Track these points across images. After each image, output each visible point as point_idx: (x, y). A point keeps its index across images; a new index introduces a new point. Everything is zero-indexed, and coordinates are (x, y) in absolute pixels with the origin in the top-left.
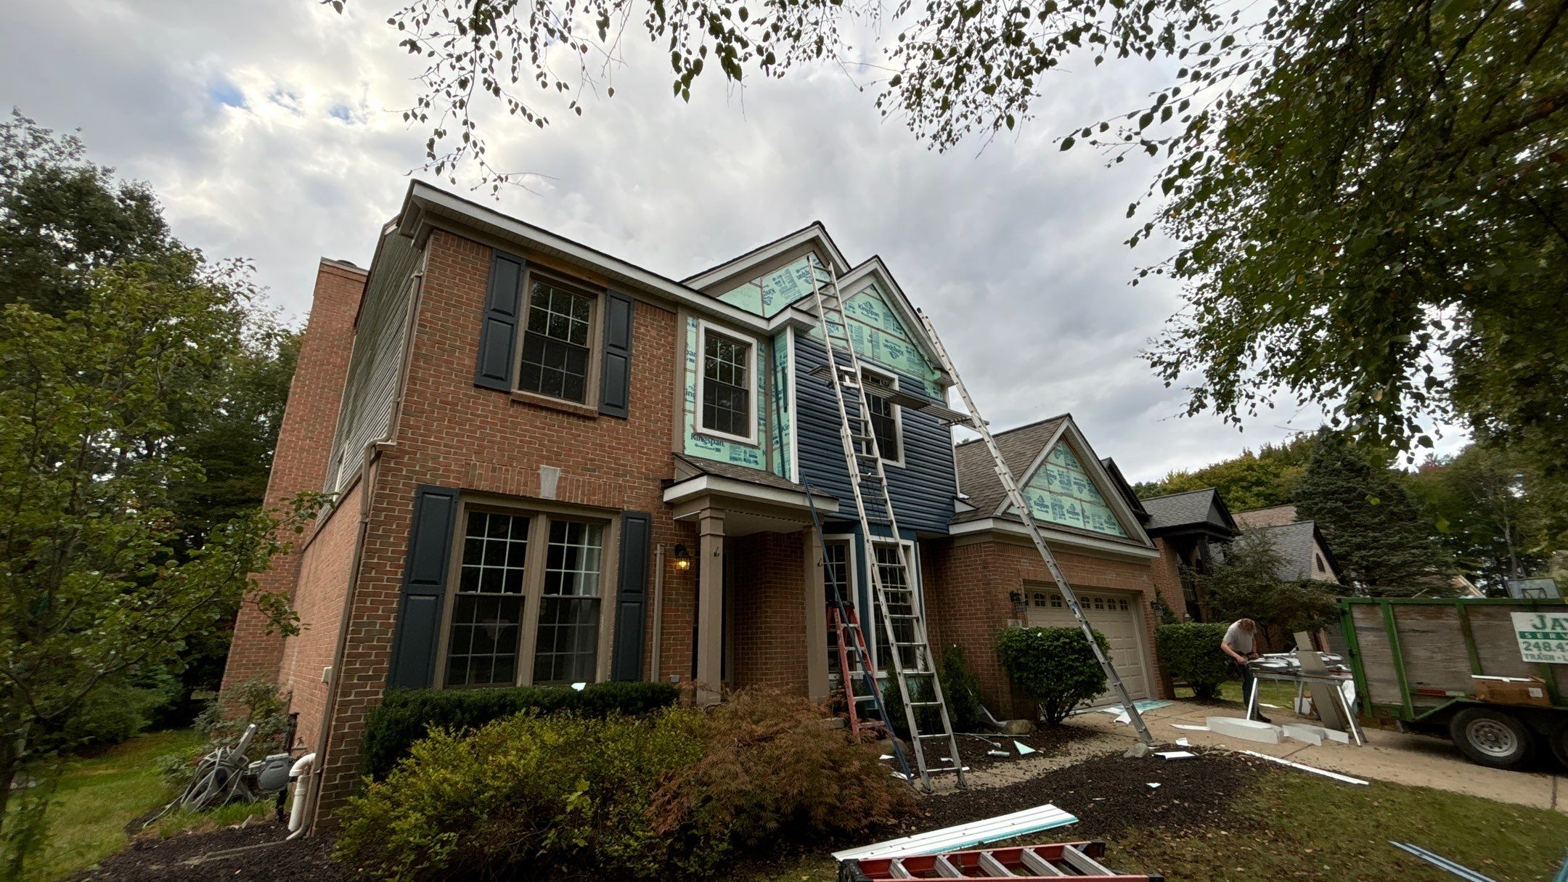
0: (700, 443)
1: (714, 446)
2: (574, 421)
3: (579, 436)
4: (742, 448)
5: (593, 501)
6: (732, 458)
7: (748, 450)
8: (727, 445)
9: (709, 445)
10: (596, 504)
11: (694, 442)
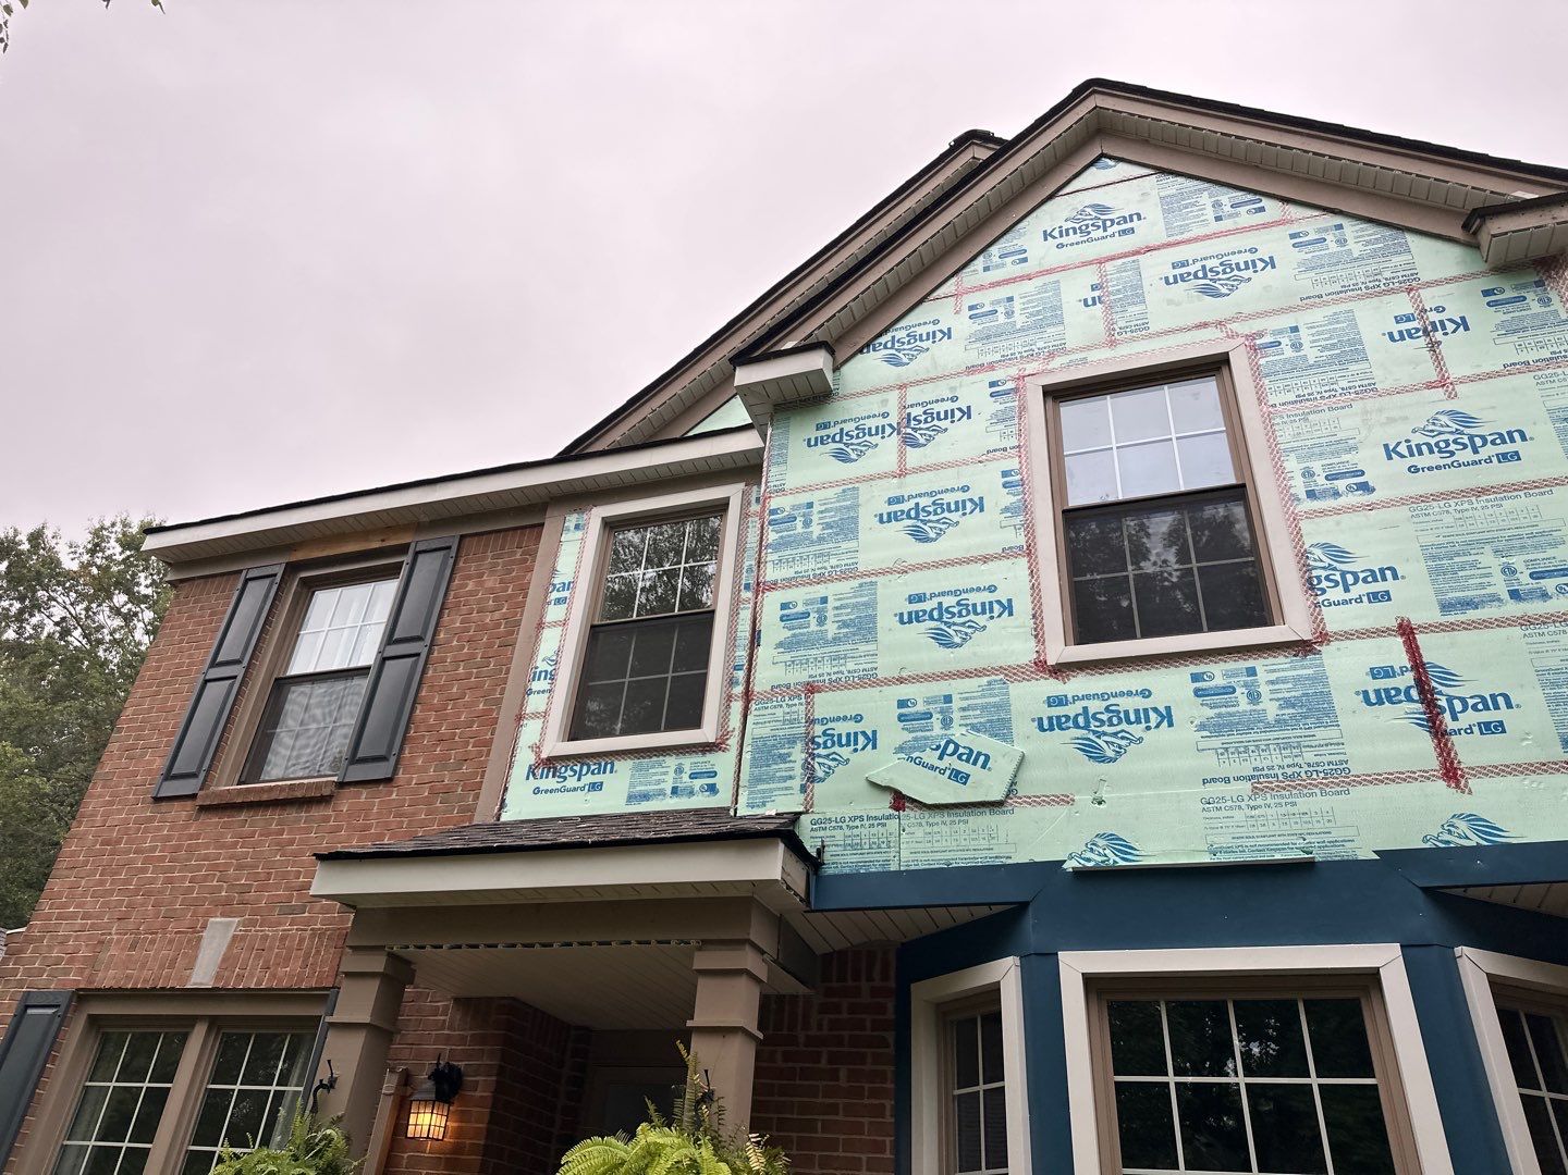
0: (550, 782)
1: (588, 779)
2: (291, 814)
3: (291, 842)
4: (671, 762)
5: (280, 980)
6: (631, 798)
7: (689, 762)
8: (624, 767)
9: (572, 782)
10: (284, 984)
11: (533, 783)
